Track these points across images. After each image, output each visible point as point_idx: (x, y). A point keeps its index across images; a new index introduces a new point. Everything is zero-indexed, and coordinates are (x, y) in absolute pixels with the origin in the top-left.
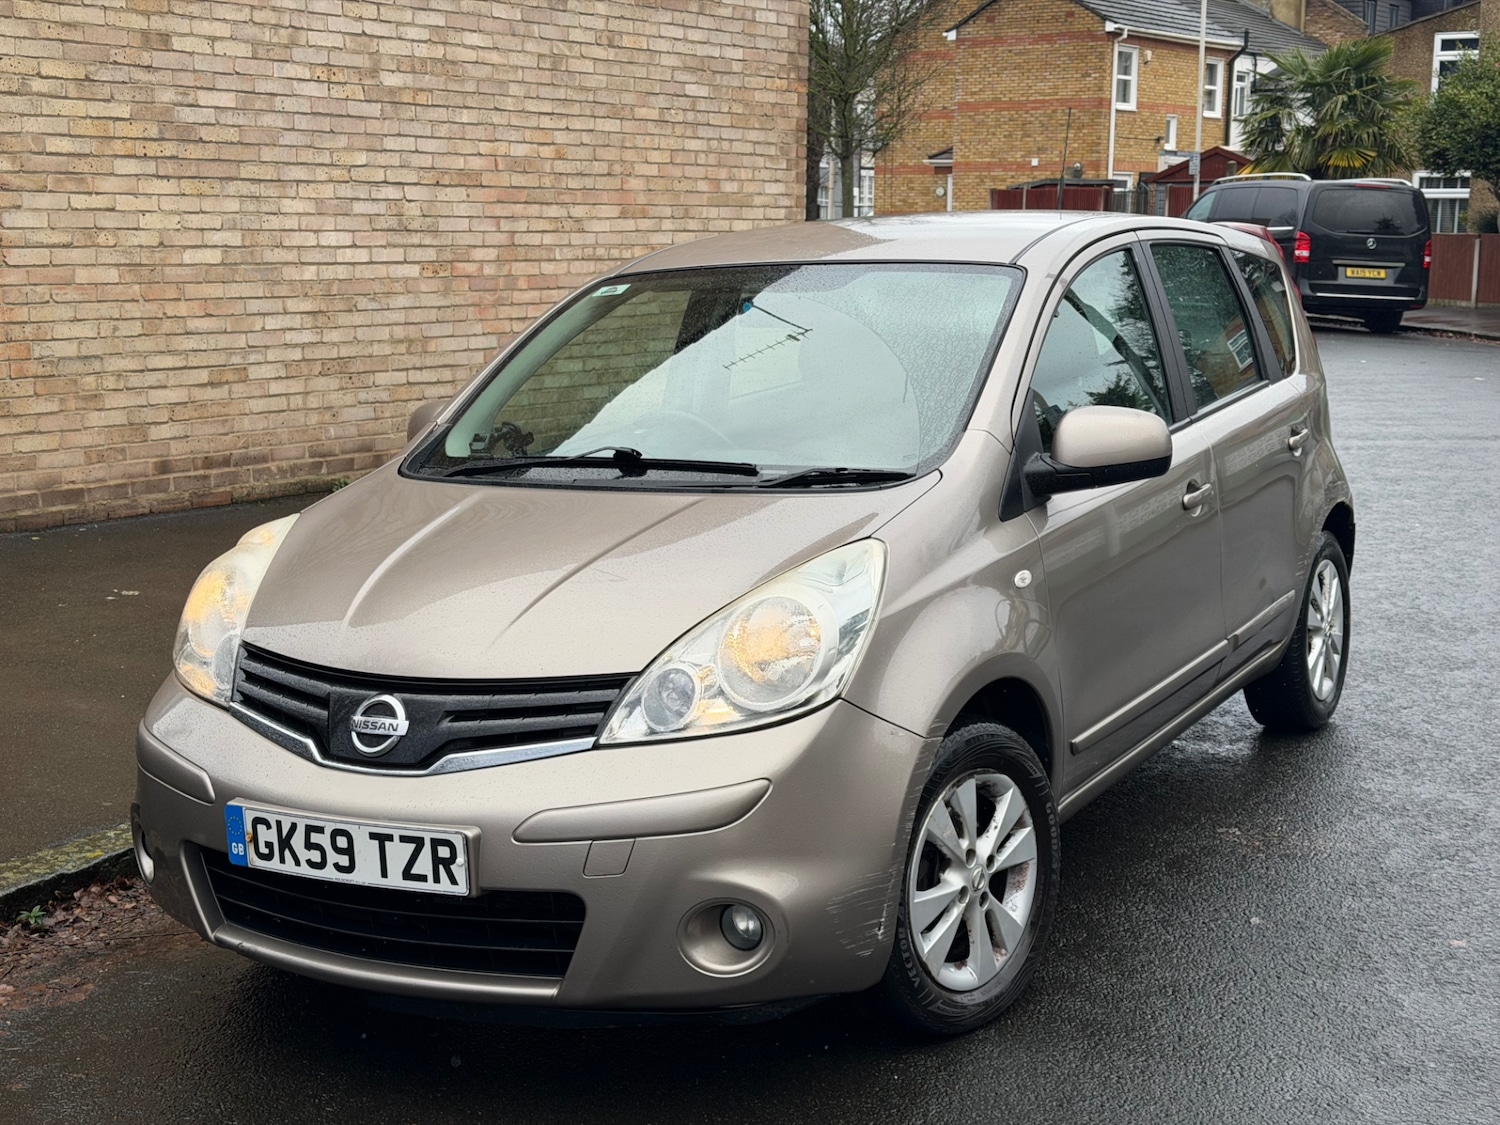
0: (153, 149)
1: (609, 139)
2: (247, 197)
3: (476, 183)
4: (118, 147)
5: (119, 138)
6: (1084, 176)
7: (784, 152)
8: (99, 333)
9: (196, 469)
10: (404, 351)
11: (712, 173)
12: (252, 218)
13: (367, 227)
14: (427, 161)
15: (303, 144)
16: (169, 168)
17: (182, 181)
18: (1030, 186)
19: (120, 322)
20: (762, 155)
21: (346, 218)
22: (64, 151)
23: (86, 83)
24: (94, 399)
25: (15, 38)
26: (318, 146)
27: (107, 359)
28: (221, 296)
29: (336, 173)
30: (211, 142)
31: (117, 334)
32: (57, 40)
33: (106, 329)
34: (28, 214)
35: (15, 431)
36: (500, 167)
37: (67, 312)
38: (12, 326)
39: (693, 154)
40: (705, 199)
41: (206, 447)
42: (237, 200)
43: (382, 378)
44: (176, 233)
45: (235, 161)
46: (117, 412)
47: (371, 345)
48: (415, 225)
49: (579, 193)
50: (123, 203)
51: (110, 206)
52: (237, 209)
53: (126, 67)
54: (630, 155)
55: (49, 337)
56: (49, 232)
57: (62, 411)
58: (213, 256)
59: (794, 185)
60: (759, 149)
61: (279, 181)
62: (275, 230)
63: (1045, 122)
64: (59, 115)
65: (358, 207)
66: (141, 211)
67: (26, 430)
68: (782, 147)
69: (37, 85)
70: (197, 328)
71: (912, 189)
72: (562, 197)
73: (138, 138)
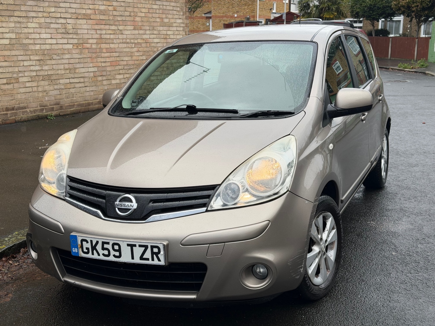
1: (130, 5)
2: (17, 22)
3: (89, 18)
6: (250, 20)
7: (182, 10)
9: (3, 112)
10: (68, 72)
11: (161, 16)
12: (19, 29)
13: (55, 32)
14: (73, 11)
15: (34, 5)
18: (235, 23)
20: (175, 10)
21: (49, 29)
26: (39, 5)
28: (10, 55)
29: (45, 14)
30: (5, 4)
36: (97, 13)
39: (155, 10)
40: (159, 24)
41: (6, 104)
42: (13, 23)
43: (62, 81)
45: (13, 10)
47: (58, 70)
48: (71, 31)
49: (121, 22)
52: (14, 26)
54: (136, 10)
58: (7, 42)
59: (185, 20)
60: (175, 9)
61: (27, 17)
62: (26, 33)
63: (238, 4)
65: (52, 26)
68: (181, 8)
70: (2, 65)
71: (199, 23)
72: (116, 23)
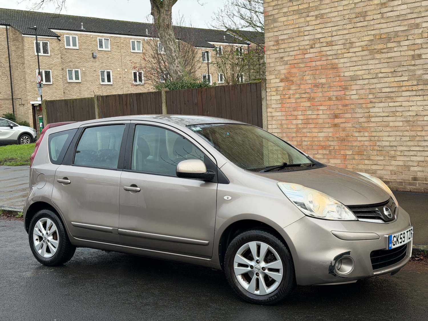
0: (415, 88)
4: (404, 89)
5: (404, 86)
8: (396, 140)
16: (420, 93)
17: (424, 96)
19: (402, 137)
22: (387, 91)
23: (394, 73)
24: (394, 157)
25: (375, 64)
27: (398, 147)
31: (401, 140)
32: (386, 62)
33: (398, 138)
34: (377, 109)
35: (371, 164)
37: (387, 134)
38: (372, 137)
44: (422, 111)
46: (401, 162)
50: (404, 104)
51: (400, 105)
53: (407, 66)
55: (382, 140)
56: (382, 113)
57: (384, 160)
64: (386, 82)
66: (410, 106)
67: (374, 164)
69: (380, 75)
73: (410, 85)
